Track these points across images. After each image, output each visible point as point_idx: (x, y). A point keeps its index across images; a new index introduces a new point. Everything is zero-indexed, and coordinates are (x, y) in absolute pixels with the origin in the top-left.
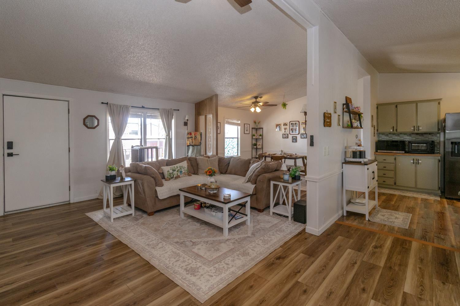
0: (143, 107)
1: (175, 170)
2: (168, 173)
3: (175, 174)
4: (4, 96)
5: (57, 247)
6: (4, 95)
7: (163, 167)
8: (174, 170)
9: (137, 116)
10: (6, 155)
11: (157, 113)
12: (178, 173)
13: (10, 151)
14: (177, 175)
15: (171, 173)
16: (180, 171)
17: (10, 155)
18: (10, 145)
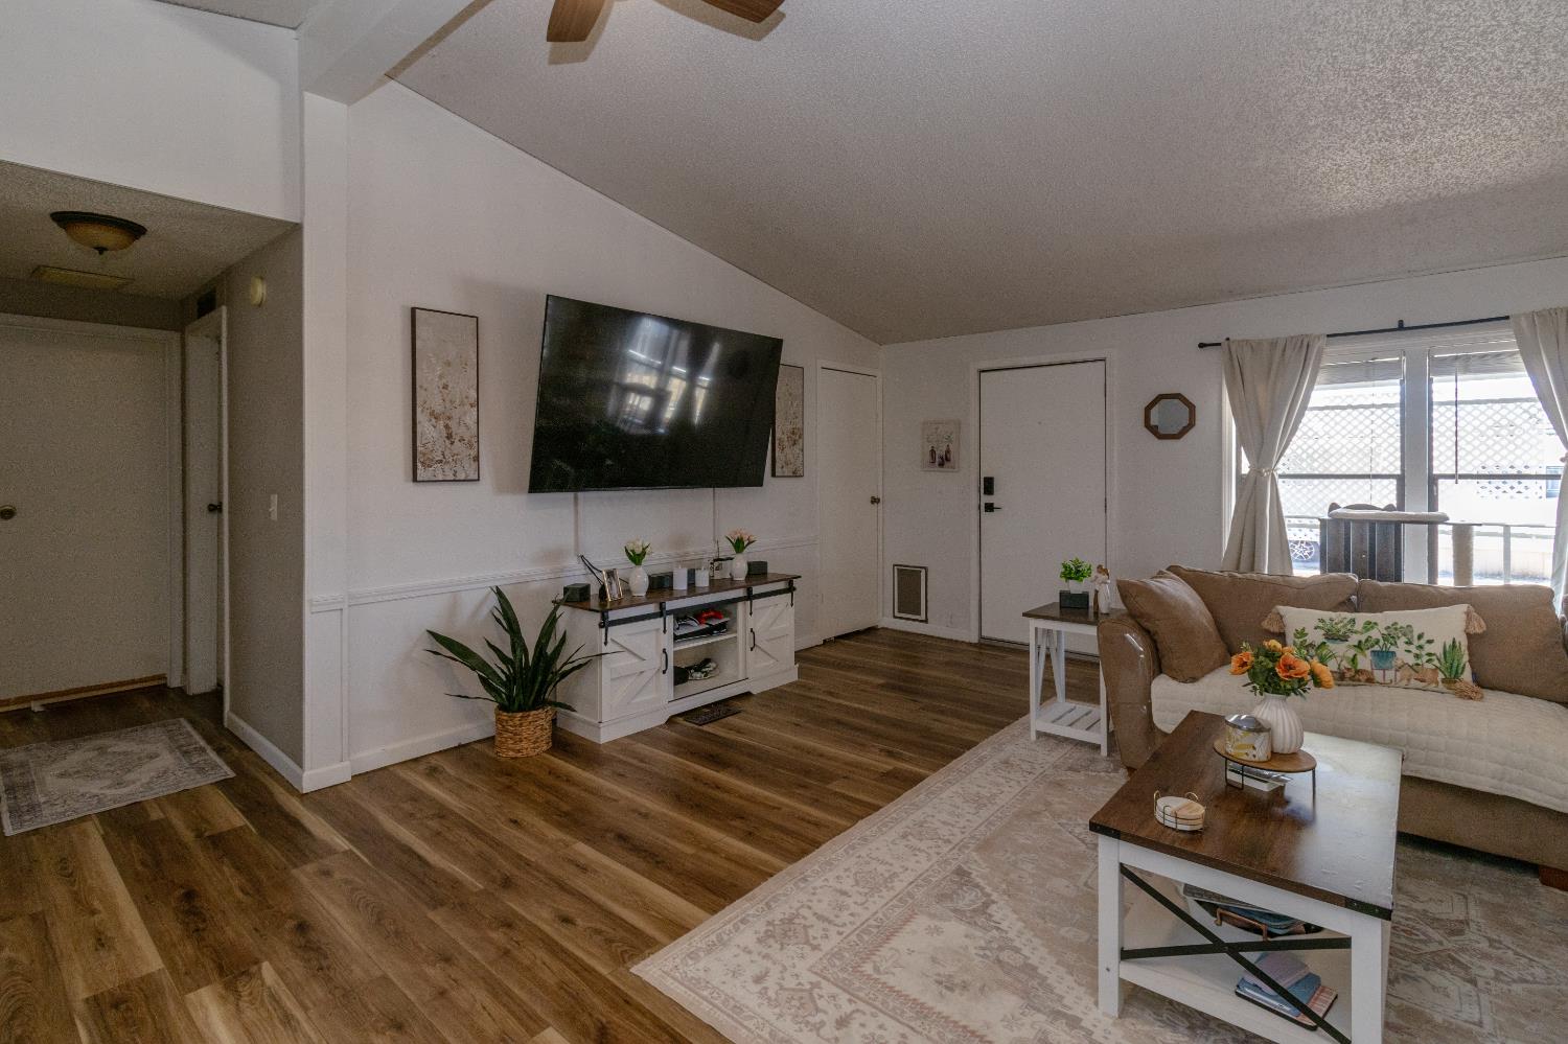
0: (1401, 327)
1: (1344, 638)
2: (1298, 641)
3: (1333, 656)
4: (982, 374)
5: (867, 724)
6: (984, 371)
7: (1282, 609)
8: (1333, 636)
9: (1369, 372)
10: (983, 508)
11: (1505, 341)
12: (1360, 657)
13: (986, 499)
14: (1345, 664)
15: (1311, 645)
16: (1376, 648)
17: (990, 508)
18: (988, 486)
